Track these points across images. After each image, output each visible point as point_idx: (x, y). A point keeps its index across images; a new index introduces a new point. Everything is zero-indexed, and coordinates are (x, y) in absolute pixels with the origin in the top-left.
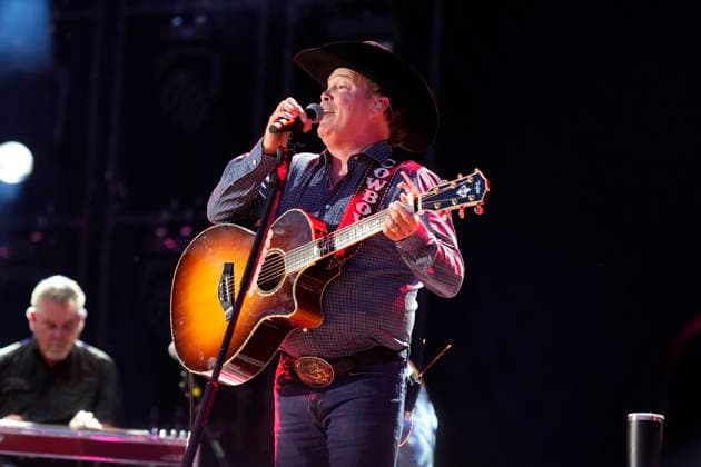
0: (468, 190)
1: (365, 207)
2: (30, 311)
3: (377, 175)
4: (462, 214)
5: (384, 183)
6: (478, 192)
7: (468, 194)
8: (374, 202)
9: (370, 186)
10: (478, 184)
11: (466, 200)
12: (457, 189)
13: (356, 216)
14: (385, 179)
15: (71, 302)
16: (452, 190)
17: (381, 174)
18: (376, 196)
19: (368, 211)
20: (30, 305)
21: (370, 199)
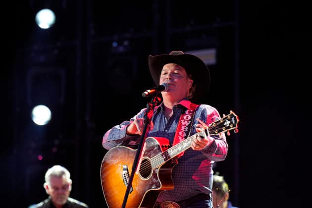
0: (229, 122)
1: (183, 133)
2: (45, 185)
3: (185, 119)
4: (229, 134)
5: (189, 122)
6: (234, 123)
7: (230, 124)
8: (187, 130)
9: (183, 123)
10: (233, 119)
11: (229, 127)
12: (224, 122)
13: (180, 138)
14: (190, 120)
15: (64, 177)
16: (222, 123)
17: (187, 118)
18: (187, 128)
19: (185, 135)
20: (45, 182)
21: (185, 130)
